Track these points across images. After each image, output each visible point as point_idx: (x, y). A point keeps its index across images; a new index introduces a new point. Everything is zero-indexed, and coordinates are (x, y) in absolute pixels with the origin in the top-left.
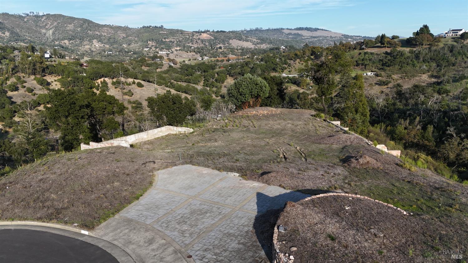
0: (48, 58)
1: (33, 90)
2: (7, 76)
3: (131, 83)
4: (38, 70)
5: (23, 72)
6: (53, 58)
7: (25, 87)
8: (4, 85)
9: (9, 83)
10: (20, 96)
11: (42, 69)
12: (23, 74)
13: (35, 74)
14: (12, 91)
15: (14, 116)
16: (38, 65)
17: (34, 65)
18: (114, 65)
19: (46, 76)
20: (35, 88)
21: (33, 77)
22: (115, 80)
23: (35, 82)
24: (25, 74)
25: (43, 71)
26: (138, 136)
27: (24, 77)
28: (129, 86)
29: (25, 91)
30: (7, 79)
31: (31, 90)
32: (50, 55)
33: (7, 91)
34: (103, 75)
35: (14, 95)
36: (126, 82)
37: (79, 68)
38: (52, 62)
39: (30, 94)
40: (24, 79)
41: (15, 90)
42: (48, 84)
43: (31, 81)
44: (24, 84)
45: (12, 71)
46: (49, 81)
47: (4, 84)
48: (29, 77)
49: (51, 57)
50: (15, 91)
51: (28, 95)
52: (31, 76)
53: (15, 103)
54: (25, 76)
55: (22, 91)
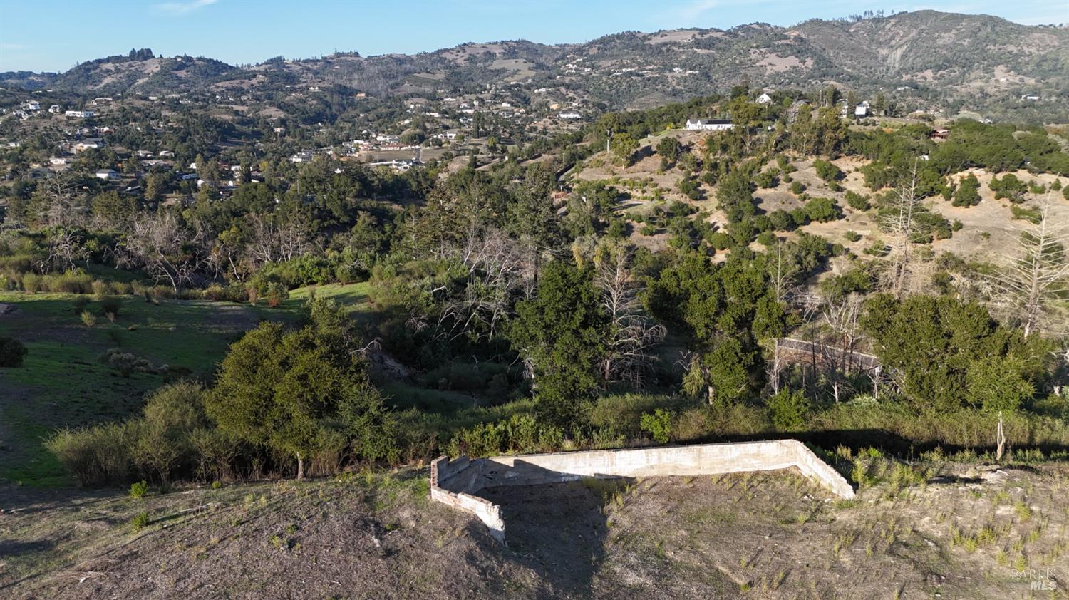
0: (862, 116)
1: (804, 188)
2: (765, 154)
3: (1048, 186)
4: (827, 144)
5: (795, 149)
6: (872, 115)
7: (791, 180)
8: (755, 174)
9: (764, 169)
10: (776, 198)
11: (834, 142)
12: (795, 154)
13: (817, 153)
14: (764, 188)
15: (753, 240)
16: (829, 134)
17: (821, 134)
18: (1016, 134)
19: (840, 157)
20: (809, 185)
21: (812, 159)
22: (1000, 177)
23: (813, 171)
24: (799, 152)
25: (837, 147)
27: (795, 159)
28: (1039, 196)
29: (789, 189)
30: (763, 161)
31: (800, 189)
32: (867, 110)
33: (756, 186)
34: (972, 162)
35: (766, 196)
36: (1032, 183)
37: (922, 141)
38: (867, 125)
39: (797, 196)
40: (792, 163)
41: (770, 184)
42: (841, 176)
43: (807, 170)
44: (792, 175)
45: (776, 145)
46: (844, 169)
47: (755, 171)
48: (804, 160)
49: (868, 114)
50: (771, 187)
51: (792, 198)
52: (809, 158)
53: (764, 212)
54: (797, 156)
55: (783, 188)
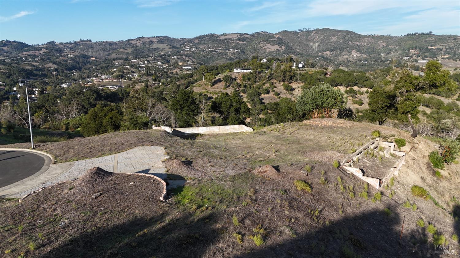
0: (301, 68)
1: (279, 94)
2: (264, 82)
3: (364, 92)
4: (287, 77)
5: (275, 79)
6: (305, 67)
7: (274, 91)
8: (261, 89)
9: (264, 87)
10: (269, 98)
11: (290, 77)
12: (276, 81)
13: (284, 81)
14: (264, 94)
15: (260, 114)
16: (288, 73)
17: (285, 74)
18: (355, 74)
19: (292, 83)
20: (281, 93)
21: (282, 83)
23: (282, 88)
24: (277, 81)
25: (291, 78)
26: (210, 129)
27: (275, 83)
28: (362, 95)
29: (274, 95)
30: (264, 84)
31: (278, 94)
32: (303, 65)
33: (261, 94)
34: (339, 84)
35: (265, 97)
36: (359, 91)
37: (323, 76)
38: (303, 71)
39: (277, 97)
40: (275, 85)
41: (266, 93)
42: (293, 90)
43: (280, 87)
44: (274, 89)
45: (268, 78)
46: (294, 87)
47: (261, 88)
48: (279, 84)
49: (303, 67)
50: (267, 94)
51: (275, 98)
52: (281, 83)
53: (264, 103)
54: (276, 82)
55: (271, 94)
